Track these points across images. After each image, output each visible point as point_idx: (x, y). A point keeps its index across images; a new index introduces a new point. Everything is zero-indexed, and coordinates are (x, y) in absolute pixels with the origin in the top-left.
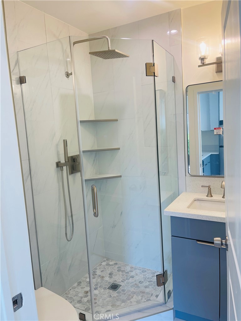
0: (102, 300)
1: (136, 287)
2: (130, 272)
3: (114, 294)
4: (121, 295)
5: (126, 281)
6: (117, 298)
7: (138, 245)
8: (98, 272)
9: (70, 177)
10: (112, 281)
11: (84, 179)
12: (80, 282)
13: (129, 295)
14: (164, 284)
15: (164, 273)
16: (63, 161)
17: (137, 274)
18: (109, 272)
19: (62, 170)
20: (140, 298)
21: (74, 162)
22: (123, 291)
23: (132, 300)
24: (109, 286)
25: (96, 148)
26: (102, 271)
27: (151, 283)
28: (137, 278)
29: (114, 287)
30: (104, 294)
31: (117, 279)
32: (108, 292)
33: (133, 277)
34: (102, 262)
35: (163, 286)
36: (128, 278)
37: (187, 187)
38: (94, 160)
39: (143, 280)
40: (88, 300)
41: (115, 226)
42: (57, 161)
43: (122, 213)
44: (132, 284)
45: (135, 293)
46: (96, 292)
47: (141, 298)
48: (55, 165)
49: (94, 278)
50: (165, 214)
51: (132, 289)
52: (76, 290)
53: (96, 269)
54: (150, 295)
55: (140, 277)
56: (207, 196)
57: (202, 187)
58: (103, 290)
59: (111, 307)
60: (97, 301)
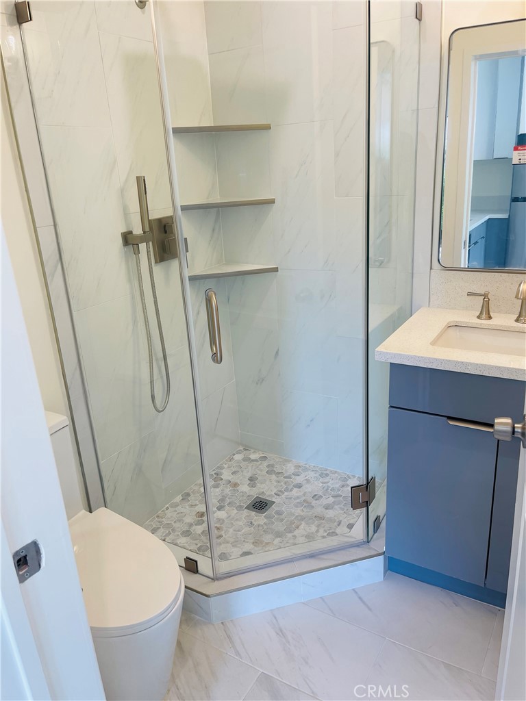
0: (234, 531)
1: (305, 507)
2: (293, 477)
3: (259, 519)
4: (273, 523)
5: (286, 493)
6: (265, 527)
7: (311, 421)
8: (226, 475)
9: (157, 269)
10: (254, 493)
11: (187, 274)
12: (188, 495)
13: (292, 523)
14: (367, 504)
15: (368, 483)
16: (138, 231)
17: (308, 481)
18: (249, 475)
19: (137, 252)
20: (314, 529)
21: (166, 232)
22: (279, 513)
23: (296, 533)
24: (249, 502)
25: (217, 199)
26: (234, 473)
27: (338, 499)
28: (308, 488)
29: (260, 505)
30: (237, 520)
31: (266, 489)
32: (248, 516)
33: (299, 486)
34: (234, 455)
35: (365, 509)
36: (290, 488)
37: (431, 296)
38: (214, 230)
39: (320, 493)
40: (203, 531)
41: (263, 380)
42: (124, 230)
43: (277, 352)
44: (298, 501)
45: (303, 518)
46: (221, 514)
47: (316, 528)
48: (120, 240)
49: (216, 486)
50: (377, 358)
51: (298, 511)
52: (179, 509)
53: (221, 468)
54: (336, 524)
55: (315, 487)
56: (479, 317)
57: (468, 295)
58: (235, 511)
59: (252, 546)
60: (223, 533)
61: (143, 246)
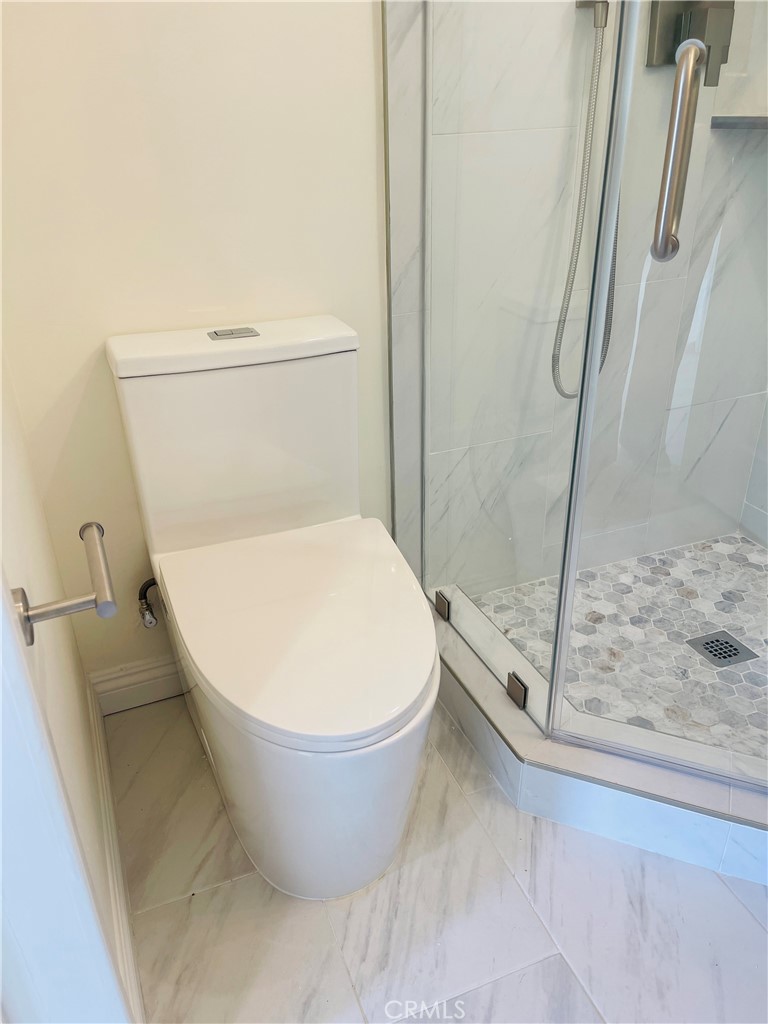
0: (643, 671)
3: (706, 672)
4: (730, 692)
6: (709, 692)
8: (681, 570)
10: (722, 622)
12: (593, 576)
18: (729, 586)
22: (753, 680)
24: (700, 634)
26: (699, 572)
29: (722, 649)
30: (659, 655)
31: (752, 626)
32: (684, 657)
34: (717, 541)
40: (585, 647)
46: (635, 633)
49: (651, 582)
53: (679, 555)
58: (663, 639)
59: (661, 713)
60: (617, 665)
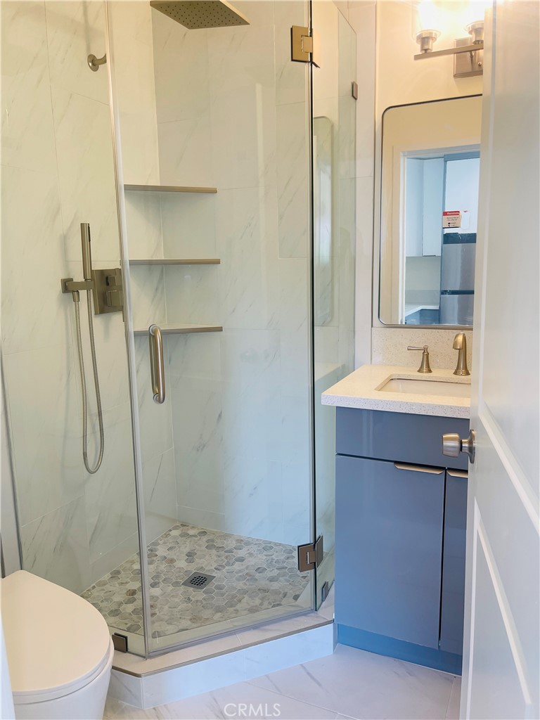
0: (170, 608)
1: (248, 580)
2: (235, 551)
3: (198, 594)
4: (213, 598)
5: (227, 568)
6: (204, 602)
7: (255, 489)
8: (161, 551)
9: (98, 321)
10: (193, 568)
11: (132, 330)
12: (118, 572)
13: (234, 597)
14: (314, 566)
15: (315, 542)
16: (79, 277)
17: (251, 555)
18: (187, 550)
19: (76, 300)
20: (257, 601)
21: (108, 284)
22: (219, 588)
23: (238, 607)
24: (186, 578)
25: (161, 256)
26: (170, 549)
27: (283, 570)
28: (251, 561)
29: (199, 581)
30: (173, 596)
31: (206, 563)
32: (185, 592)
33: (241, 560)
34: (171, 531)
35: (313, 570)
36: (231, 562)
37: (373, 353)
38: (157, 289)
39: (264, 566)
40: (135, 609)
41: (204, 447)
42: (64, 277)
43: (220, 416)
44: (240, 574)
45: (245, 592)
46: (156, 591)
47: (260, 601)
48: (59, 287)
49: (150, 563)
50: (323, 402)
51: (240, 585)
52: (108, 587)
53: (156, 544)
54: (281, 596)
55: (259, 559)
56: (419, 371)
57: (408, 350)
58: (171, 588)
59: (189, 623)
60: (156, 611)
61: (83, 293)
